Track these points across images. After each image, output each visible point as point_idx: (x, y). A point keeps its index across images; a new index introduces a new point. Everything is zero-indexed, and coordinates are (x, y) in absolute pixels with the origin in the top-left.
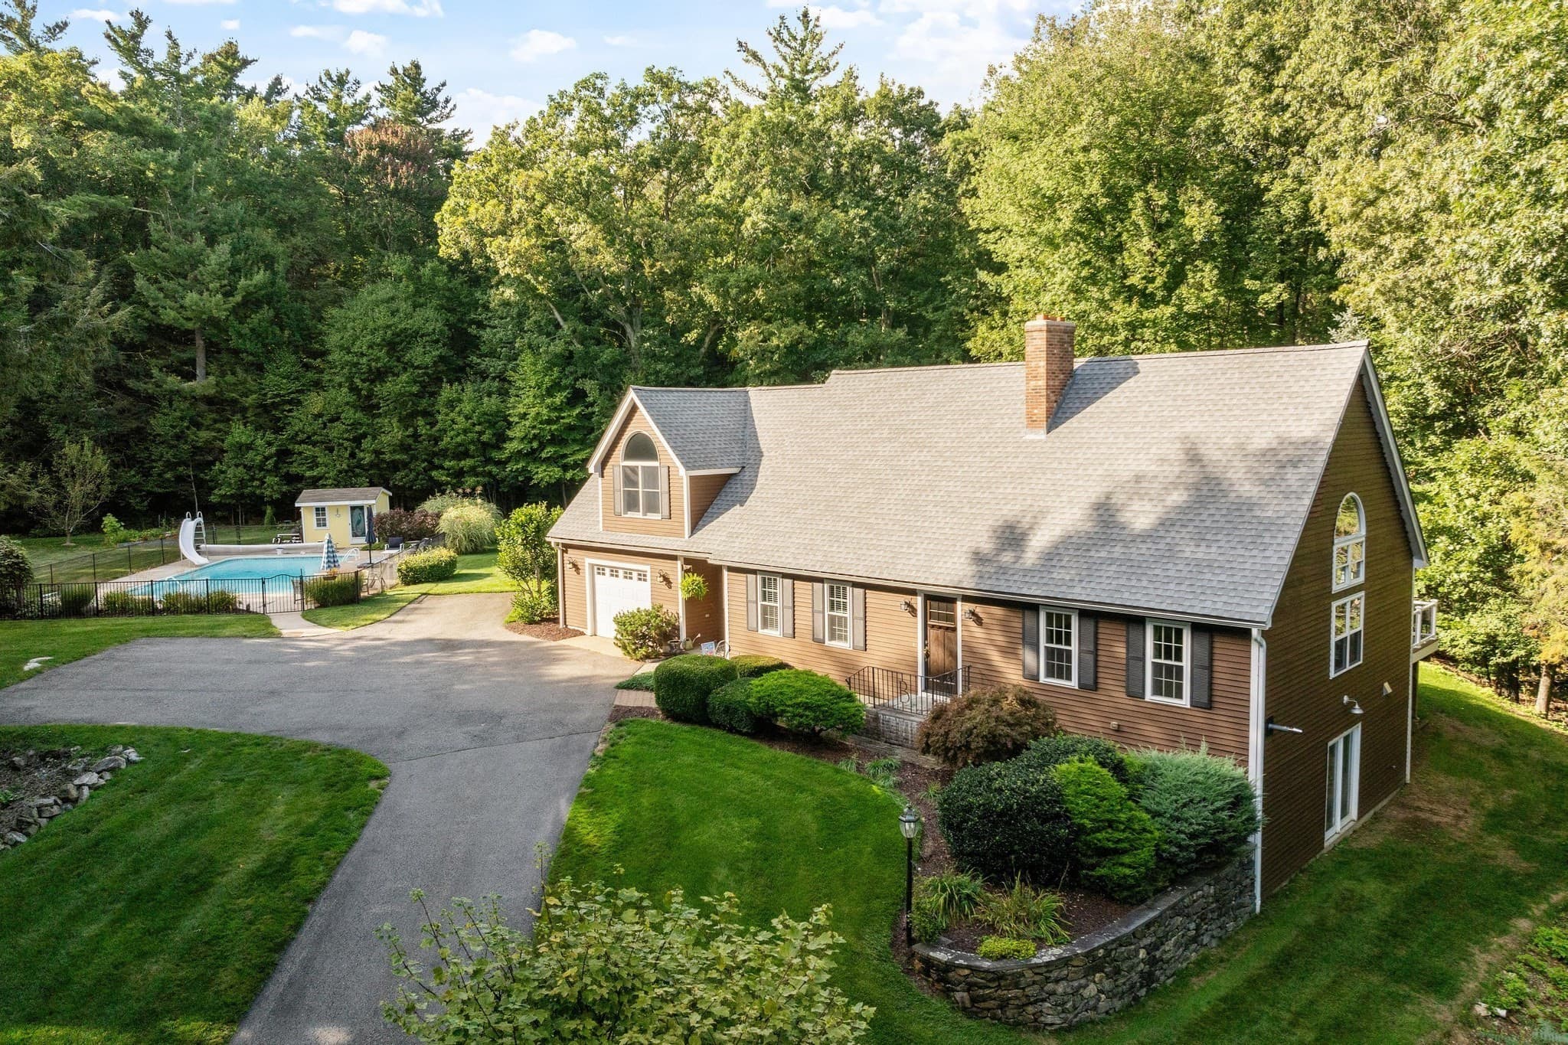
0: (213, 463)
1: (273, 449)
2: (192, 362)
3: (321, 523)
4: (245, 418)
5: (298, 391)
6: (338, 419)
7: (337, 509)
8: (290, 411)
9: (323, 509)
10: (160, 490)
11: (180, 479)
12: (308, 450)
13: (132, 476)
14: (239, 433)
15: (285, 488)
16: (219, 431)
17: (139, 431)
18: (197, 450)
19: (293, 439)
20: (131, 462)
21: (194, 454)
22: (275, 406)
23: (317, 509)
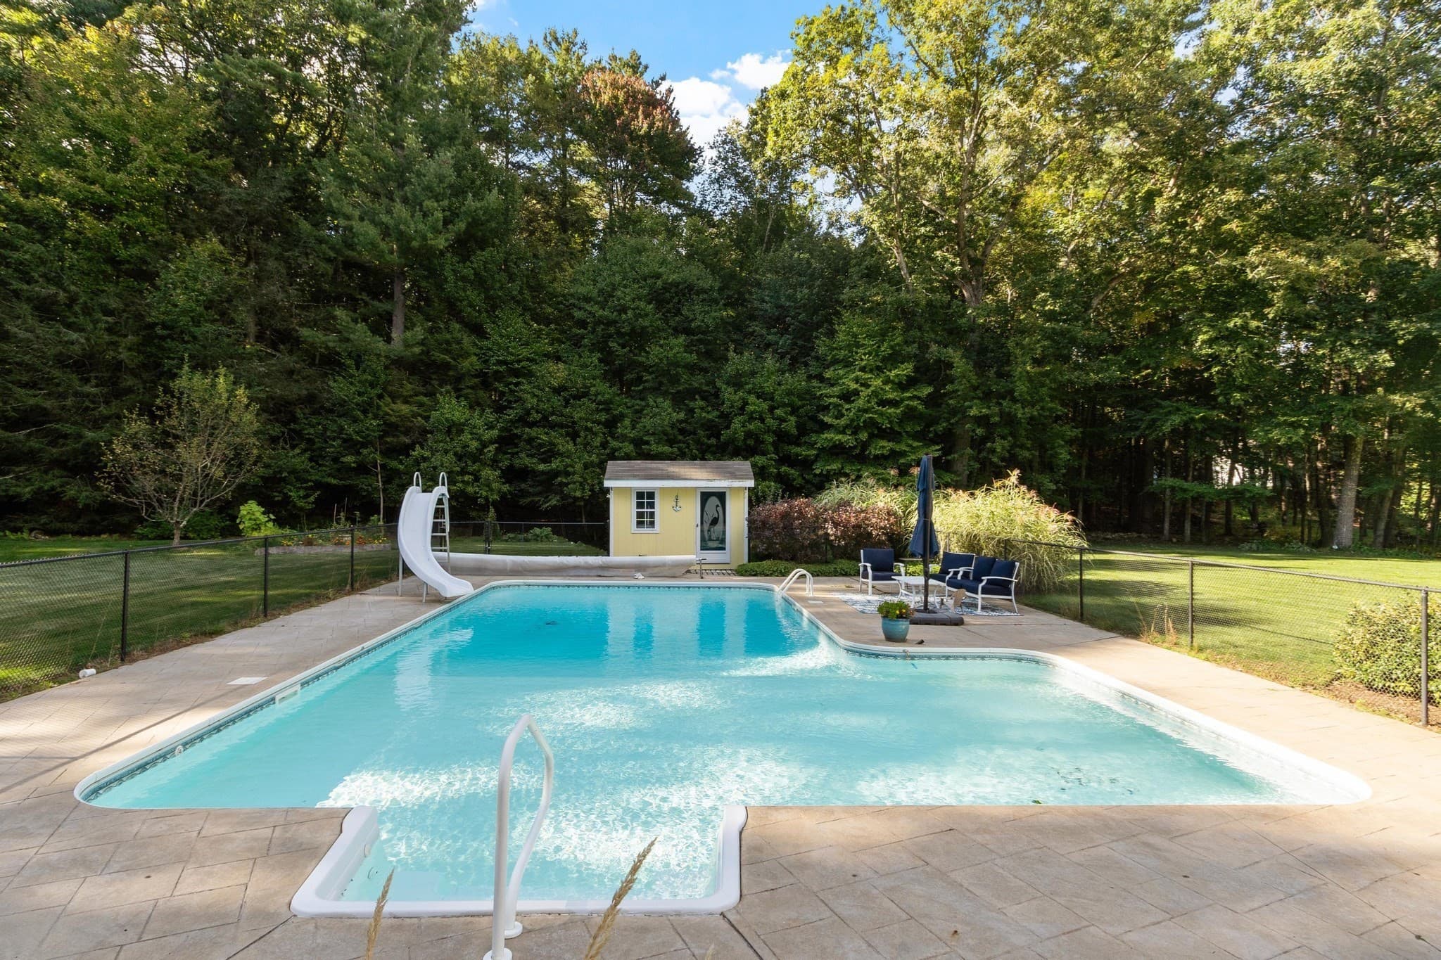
0: (412, 447)
1: (496, 432)
2: (388, 318)
3: (645, 519)
4: (457, 390)
5: (529, 360)
6: (585, 395)
7: (677, 495)
8: (517, 384)
9: (651, 495)
10: (334, 481)
11: (363, 469)
12: (542, 435)
13: (296, 459)
14: (451, 409)
15: (506, 488)
16: (421, 405)
17: (311, 399)
18: (390, 428)
19: (523, 421)
20: (295, 438)
21: (386, 433)
22: (498, 376)
23: (640, 495)
